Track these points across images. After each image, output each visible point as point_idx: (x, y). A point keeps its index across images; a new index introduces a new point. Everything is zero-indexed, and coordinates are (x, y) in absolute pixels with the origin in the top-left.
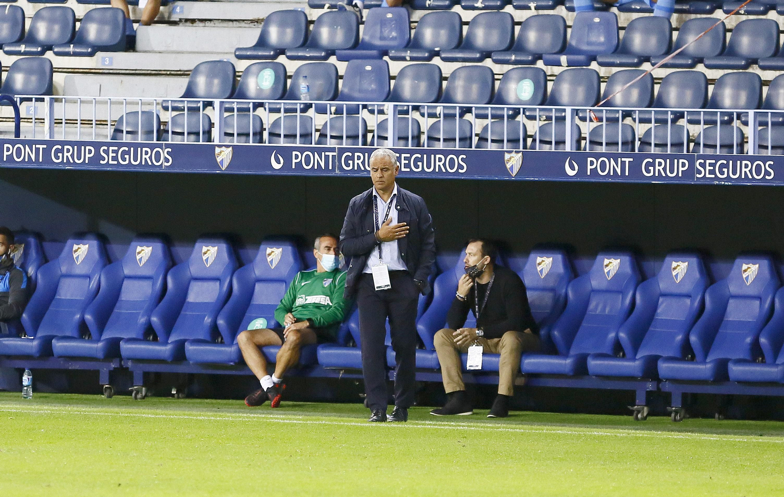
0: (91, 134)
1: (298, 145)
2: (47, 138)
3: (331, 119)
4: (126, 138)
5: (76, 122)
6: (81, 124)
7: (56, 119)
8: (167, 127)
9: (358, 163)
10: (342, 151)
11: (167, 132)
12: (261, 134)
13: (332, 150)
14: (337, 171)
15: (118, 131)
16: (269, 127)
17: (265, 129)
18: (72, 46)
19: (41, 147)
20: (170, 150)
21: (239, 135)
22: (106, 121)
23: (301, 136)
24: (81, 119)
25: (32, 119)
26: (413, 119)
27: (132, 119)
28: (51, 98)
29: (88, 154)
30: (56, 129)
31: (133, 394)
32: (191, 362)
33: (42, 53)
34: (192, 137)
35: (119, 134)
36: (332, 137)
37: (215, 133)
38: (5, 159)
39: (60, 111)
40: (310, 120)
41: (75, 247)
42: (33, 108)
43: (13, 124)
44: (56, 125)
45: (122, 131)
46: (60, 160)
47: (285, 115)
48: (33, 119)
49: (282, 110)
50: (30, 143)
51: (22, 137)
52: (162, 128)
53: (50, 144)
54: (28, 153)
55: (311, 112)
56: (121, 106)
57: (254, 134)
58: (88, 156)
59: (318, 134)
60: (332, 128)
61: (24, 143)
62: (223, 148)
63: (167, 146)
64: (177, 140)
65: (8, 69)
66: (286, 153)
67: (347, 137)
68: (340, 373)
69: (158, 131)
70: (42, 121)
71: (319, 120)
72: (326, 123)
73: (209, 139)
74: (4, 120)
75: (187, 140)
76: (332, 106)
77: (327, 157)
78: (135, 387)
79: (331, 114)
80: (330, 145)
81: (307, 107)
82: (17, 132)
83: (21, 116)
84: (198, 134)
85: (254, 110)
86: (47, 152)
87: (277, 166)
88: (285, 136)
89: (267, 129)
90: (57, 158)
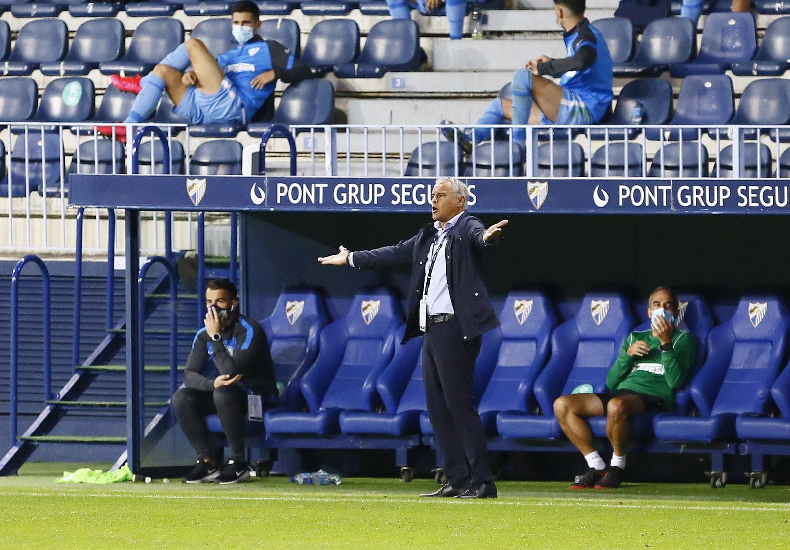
0: (381, 170)
1: (626, 178)
2: (329, 175)
3: (665, 147)
4: (422, 174)
5: (362, 155)
6: (369, 157)
7: (339, 153)
8: (470, 159)
9: (697, 199)
10: (677, 184)
11: (471, 165)
12: (582, 165)
13: (666, 183)
14: (672, 208)
15: (412, 165)
16: (592, 157)
17: (586, 160)
18: (356, 65)
19: (321, 186)
20: (474, 187)
21: (555, 167)
22: (398, 154)
23: (630, 167)
24: (370, 152)
25: (310, 153)
26: (762, 145)
27: (429, 152)
28: (332, 129)
29: (377, 193)
30: (339, 165)
31: (437, 478)
32: (504, 438)
34: (501, 171)
35: (414, 169)
36: (666, 168)
37: (529, 166)
38: (279, 201)
39: (344, 142)
40: (639, 148)
41: (364, 304)
42: (310, 141)
43: (289, 160)
44: (339, 160)
45: (417, 166)
46: (344, 201)
47: (610, 142)
48: (312, 153)
49: (607, 137)
50: (308, 182)
51: (299, 175)
52: (465, 160)
53: (332, 182)
54: (306, 194)
55: (641, 139)
56: (415, 136)
57: (574, 166)
58: (377, 195)
59: (649, 164)
60: (666, 157)
61: (301, 181)
62: (537, 184)
63: (471, 182)
64: (483, 175)
65: (281, 94)
66: (611, 187)
67: (685, 168)
68: (680, 448)
69: (461, 164)
70: (323, 155)
71: (650, 148)
72: (659, 151)
73: (521, 173)
74: (278, 154)
75: (494, 175)
76: (665, 130)
77: (660, 192)
78: (439, 469)
79: (664, 140)
81: (635, 133)
82: (294, 169)
83: (298, 150)
84: (506, 167)
85: (574, 137)
86: (328, 192)
87: (600, 203)
88: (611, 168)
89: (589, 160)
90: (341, 199)
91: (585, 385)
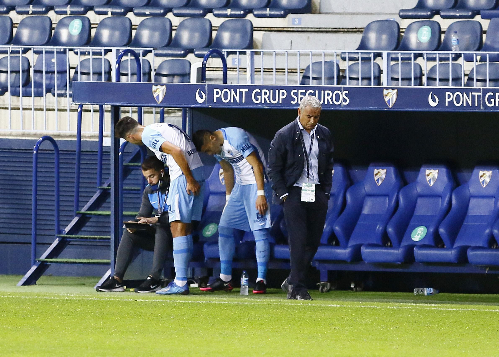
0: (284, 80)
1: (450, 87)
2: (249, 83)
3: (477, 66)
4: (312, 83)
5: (272, 70)
6: (276, 72)
7: (256, 69)
8: (345, 74)
10: (485, 91)
11: (345, 77)
12: (421, 78)
13: (478, 90)
14: (482, 108)
15: (306, 77)
16: (427, 73)
17: (424, 75)
18: (268, 9)
19: (244, 91)
20: (347, 92)
21: (403, 79)
22: (296, 69)
23: (453, 80)
24: (277, 68)
25: (236, 68)
27: (316, 68)
28: (252, 52)
29: (281, 96)
30: (256, 76)
31: (320, 289)
32: (366, 262)
33: (245, 15)
34: (366, 82)
35: (307, 80)
36: (478, 80)
37: (384, 78)
38: (215, 101)
39: (259, 62)
40: (460, 67)
42: (237, 60)
43: (222, 73)
44: (256, 73)
45: (309, 78)
46: (259, 101)
47: (440, 63)
48: (238, 68)
49: (438, 59)
50: (235, 88)
51: (229, 83)
52: (341, 74)
53: (251, 88)
54: (233, 96)
55: (461, 61)
56: (308, 57)
57: (415, 79)
58: (281, 97)
59: (466, 78)
60: (478, 73)
61: (230, 87)
62: (390, 90)
63: (345, 89)
64: (354, 84)
65: (217, 28)
66: (440, 93)
67: (490, 80)
68: (486, 270)
69: (338, 77)
70: (245, 70)
71: (467, 67)
72: (473, 69)
73: (379, 83)
74: (215, 69)
75: (361, 84)
76: (477, 55)
77: (473, 97)
78: (322, 283)
79: (477, 61)
80: (476, 86)
81: (458, 56)
82: (225, 79)
83: (228, 66)
84: (369, 79)
85: (415, 59)
86: (248, 95)
87: (433, 104)
88: (440, 80)
89: (425, 75)
90: (257, 99)
91: (422, 227)
